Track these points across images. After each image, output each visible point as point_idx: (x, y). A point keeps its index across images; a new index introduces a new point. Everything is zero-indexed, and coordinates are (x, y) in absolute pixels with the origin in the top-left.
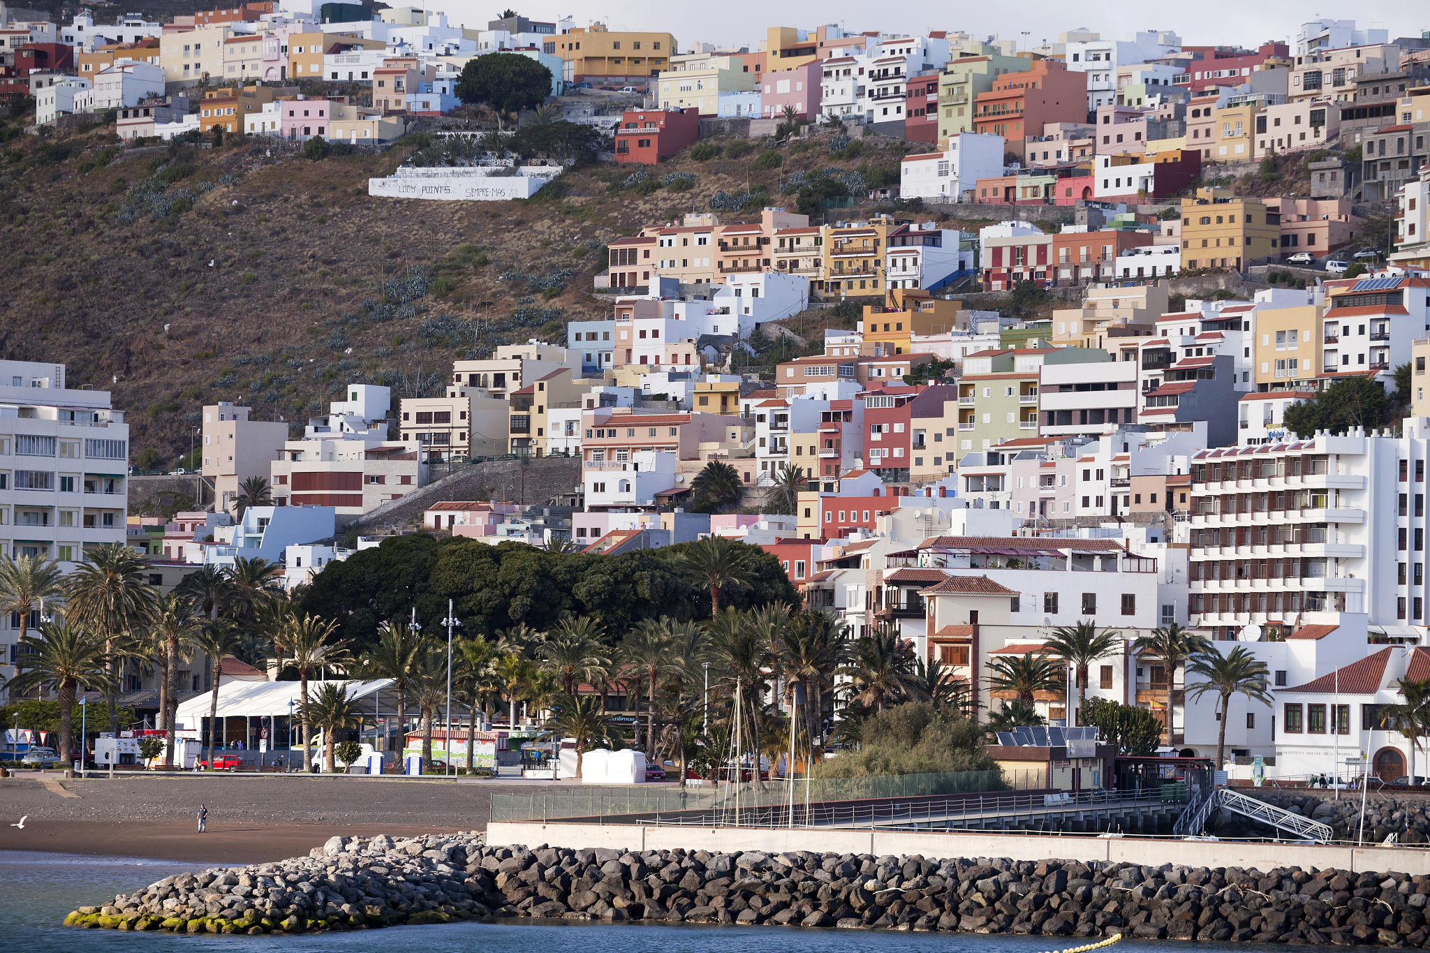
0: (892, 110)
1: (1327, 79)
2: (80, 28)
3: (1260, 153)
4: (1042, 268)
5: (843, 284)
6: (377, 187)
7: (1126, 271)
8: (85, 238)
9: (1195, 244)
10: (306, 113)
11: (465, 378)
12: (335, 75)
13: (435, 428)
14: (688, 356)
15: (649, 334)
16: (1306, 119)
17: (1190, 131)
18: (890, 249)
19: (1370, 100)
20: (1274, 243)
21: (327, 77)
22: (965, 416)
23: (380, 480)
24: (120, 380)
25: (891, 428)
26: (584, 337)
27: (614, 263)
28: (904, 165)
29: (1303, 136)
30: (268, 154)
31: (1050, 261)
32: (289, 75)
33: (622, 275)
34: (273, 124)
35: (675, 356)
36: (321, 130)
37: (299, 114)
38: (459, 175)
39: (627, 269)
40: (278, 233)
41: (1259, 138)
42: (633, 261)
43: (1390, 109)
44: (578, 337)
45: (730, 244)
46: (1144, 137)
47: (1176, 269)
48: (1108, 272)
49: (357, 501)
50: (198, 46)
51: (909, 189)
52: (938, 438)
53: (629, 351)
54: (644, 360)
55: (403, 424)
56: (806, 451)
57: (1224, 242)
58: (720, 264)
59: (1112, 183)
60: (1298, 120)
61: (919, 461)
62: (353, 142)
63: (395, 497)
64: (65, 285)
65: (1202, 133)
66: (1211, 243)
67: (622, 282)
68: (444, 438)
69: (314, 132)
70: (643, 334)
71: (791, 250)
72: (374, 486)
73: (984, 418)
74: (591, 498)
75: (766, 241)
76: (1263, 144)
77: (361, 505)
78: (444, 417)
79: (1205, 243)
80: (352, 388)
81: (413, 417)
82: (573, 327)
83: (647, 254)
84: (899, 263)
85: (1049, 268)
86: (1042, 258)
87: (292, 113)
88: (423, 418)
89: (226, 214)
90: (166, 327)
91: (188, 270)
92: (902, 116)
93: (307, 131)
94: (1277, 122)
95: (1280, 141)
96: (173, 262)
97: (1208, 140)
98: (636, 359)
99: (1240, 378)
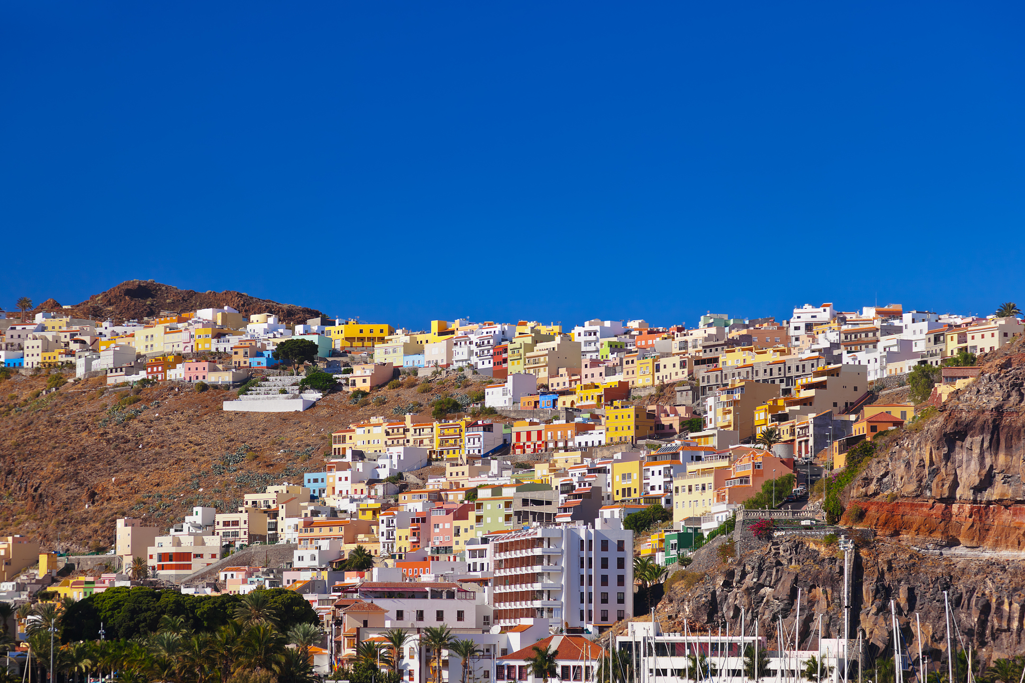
0: (486, 362)
1: (690, 344)
2: (106, 328)
3: (657, 382)
4: (540, 443)
5: (445, 452)
6: (228, 406)
7: (580, 443)
8: (84, 434)
9: (612, 429)
10: (197, 369)
11: (250, 503)
12: (217, 349)
13: (231, 529)
14: (362, 490)
15: (343, 479)
16: (678, 365)
17: (625, 371)
18: (467, 434)
19: (709, 355)
20: (651, 428)
21: (214, 350)
22: (479, 519)
23: (201, 556)
24: (89, 506)
25: (444, 526)
26: (312, 481)
27: (335, 443)
28: (487, 390)
29: (677, 374)
30: (177, 390)
31: (543, 439)
32: (195, 349)
33: (339, 449)
34: (180, 374)
35: (356, 490)
36: (204, 377)
37: (193, 369)
38: (271, 399)
39: (341, 446)
40: (175, 430)
41: (657, 374)
42: (344, 441)
43: (716, 360)
44: (309, 481)
45: (391, 432)
46: (604, 374)
47: (603, 443)
48: (570, 444)
49: (189, 567)
50: (152, 336)
51: (489, 402)
52: (466, 530)
53: (334, 488)
54: (341, 492)
55: (217, 527)
56: (404, 538)
57: (626, 428)
58: (386, 442)
59: (584, 398)
60: (674, 365)
61: (457, 543)
62: (220, 383)
63: (208, 564)
64: (70, 459)
65: (630, 373)
66: (620, 429)
67: (339, 453)
68: (236, 534)
69: (201, 379)
70: (340, 479)
71: (420, 435)
72: (198, 559)
73: (488, 520)
74: (297, 564)
75: (408, 430)
76: (658, 377)
77: (190, 569)
78: (236, 523)
79: (616, 429)
80: (195, 509)
81: (221, 524)
82: (307, 476)
83: (351, 437)
84: (472, 440)
85: (543, 442)
86: (539, 438)
87: (189, 369)
88: (226, 524)
89: (151, 421)
90: (113, 479)
91: (130, 450)
92: (491, 365)
93: (197, 378)
94: (665, 367)
95: (666, 376)
96: (122, 446)
97: (633, 376)
98: (337, 492)
99: (606, 498)
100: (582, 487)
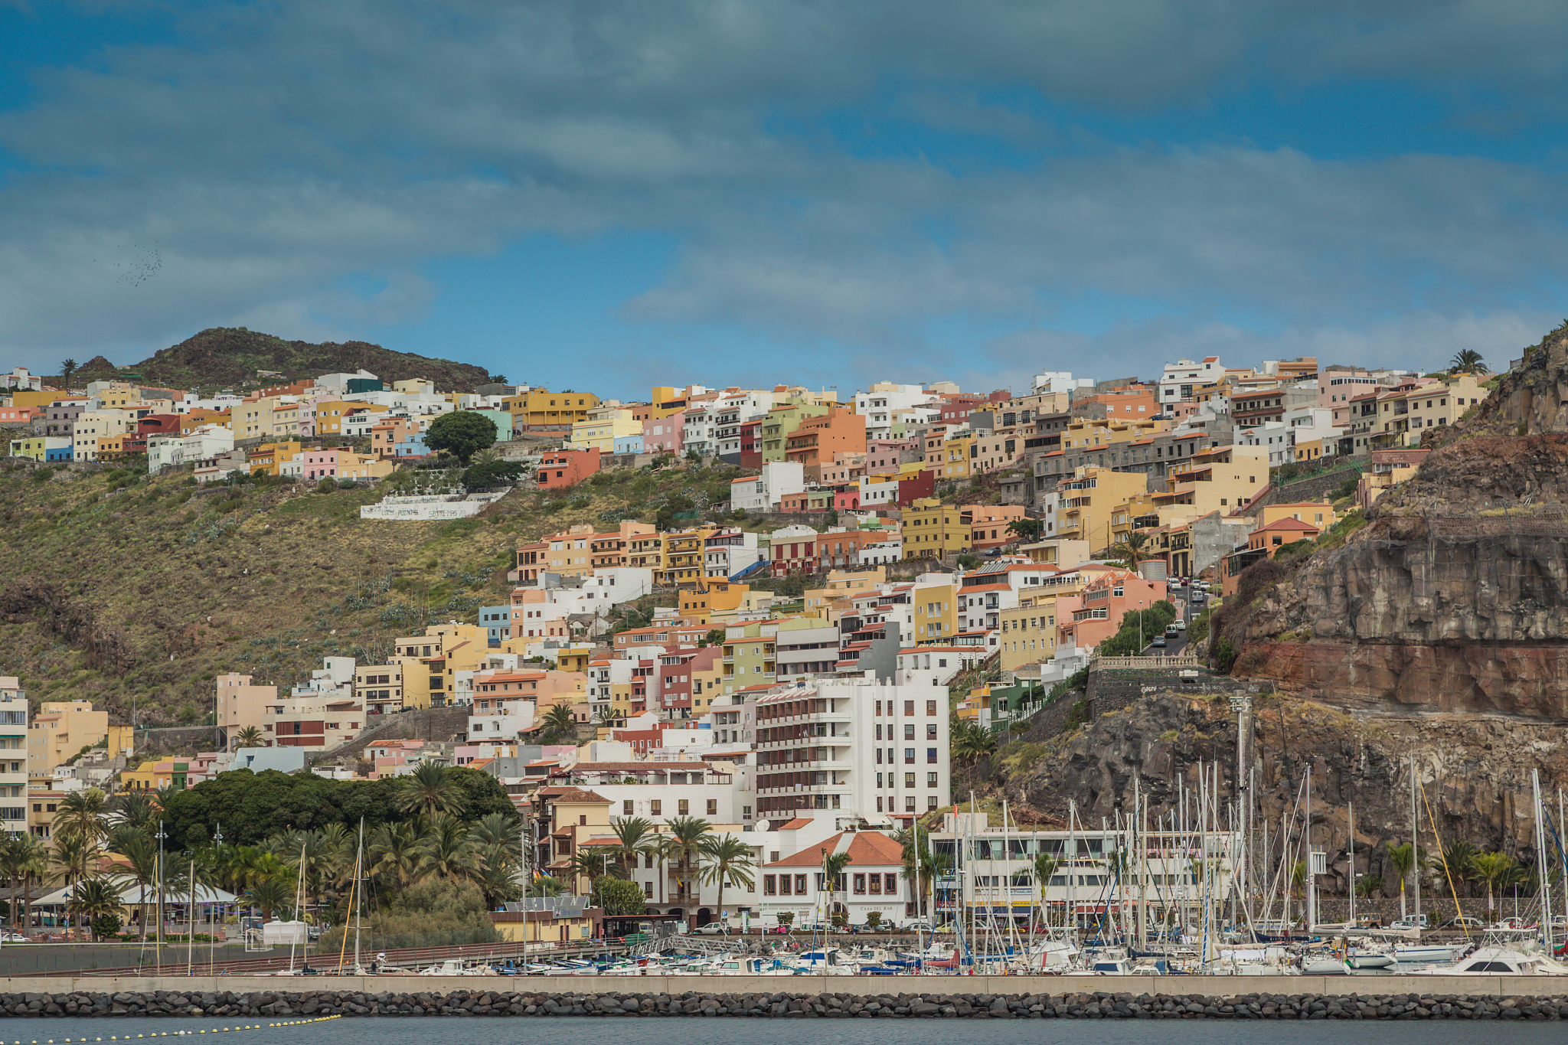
0: (731, 446)
1: (1019, 418)
2: (189, 402)
3: (973, 471)
4: (809, 559)
5: (676, 575)
6: (366, 512)
7: (866, 560)
8: (163, 556)
9: (911, 539)
10: (321, 460)
11: (404, 650)
12: (349, 431)
13: (378, 687)
14: (561, 629)
15: (534, 614)
16: (1003, 447)
17: (928, 457)
18: (707, 548)
19: (1046, 434)
20: (967, 538)
21: (344, 433)
22: (729, 668)
23: (335, 726)
24: (175, 658)
25: (679, 679)
26: (490, 618)
27: (521, 563)
28: (733, 487)
29: (1001, 460)
30: (294, 490)
31: (815, 555)
32: (317, 432)
33: (527, 571)
34: (298, 469)
35: (552, 630)
36: (332, 472)
37: (316, 461)
38: (428, 501)
39: (530, 567)
40: (293, 548)
41: (973, 461)
42: (534, 561)
43: (1056, 440)
44: (486, 618)
45: (599, 547)
46: (897, 461)
47: (899, 558)
48: (854, 561)
49: (320, 741)
50: (256, 414)
51: (736, 504)
52: (710, 685)
53: (521, 627)
54: (531, 633)
55: (358, 685)
56: (622, 697)
57: (931, 538)
58: (593, 561)
59: (871, 496)
60: (997, 448)
61: (698, 703)
62: (355, 480)
63: (347, 738)
64: (144, 591)
65: (936, 458)
66: (922, 538)
67: (527, 576)
68: (385, 694)
69: (327, 473)
70: (530, 615)
71: (641, 550)
72: (332, 731)
73: (741, 670)
74: (473, 736)
75: (624, 544)
76: (975, 465)
77: (323, 744)
78: (384, 679)
79: (918, 539)
80: (326, 660)
81: (364, 680)
82: (483, 611)
83: (543, 556)
84: (714, 558)
85: (814, 559)
86: (809, 553)
87: (311, 461)
88: (371, 680)
89: (259, 535)
90: (209, 618)
91: (230, 577)
92: (738, 450)
93: (322, 473)
94: (984, 449)
95: (986, 463)
96: (220, 571)
97: (940, 463)
98: (526, 633)
99: (905, 637)
100: (872, 623)
